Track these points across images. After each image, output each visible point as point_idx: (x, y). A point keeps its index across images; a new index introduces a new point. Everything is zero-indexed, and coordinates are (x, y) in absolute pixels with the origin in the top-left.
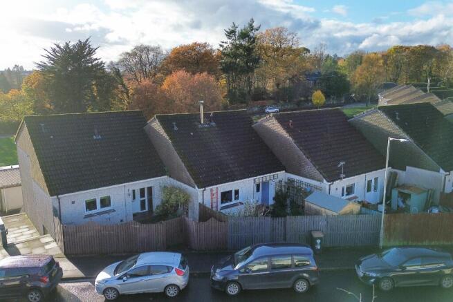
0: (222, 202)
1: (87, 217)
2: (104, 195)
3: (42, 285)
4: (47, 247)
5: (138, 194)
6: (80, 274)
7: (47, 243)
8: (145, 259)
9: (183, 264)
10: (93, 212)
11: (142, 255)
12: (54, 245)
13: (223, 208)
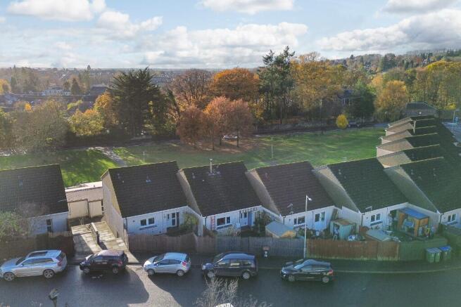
0: (218, 224)
1: (141, 229)
2: (151, 217)
3: (119, 265)
4: (120, 245)
5: (171, 216)
6: (137, 261)
7: (120, 243)
8: (168, 256)
9: (187, 260)
10: (145, 226)
11: (167, 254)
12: (123, 244)
13: (218, 228)
